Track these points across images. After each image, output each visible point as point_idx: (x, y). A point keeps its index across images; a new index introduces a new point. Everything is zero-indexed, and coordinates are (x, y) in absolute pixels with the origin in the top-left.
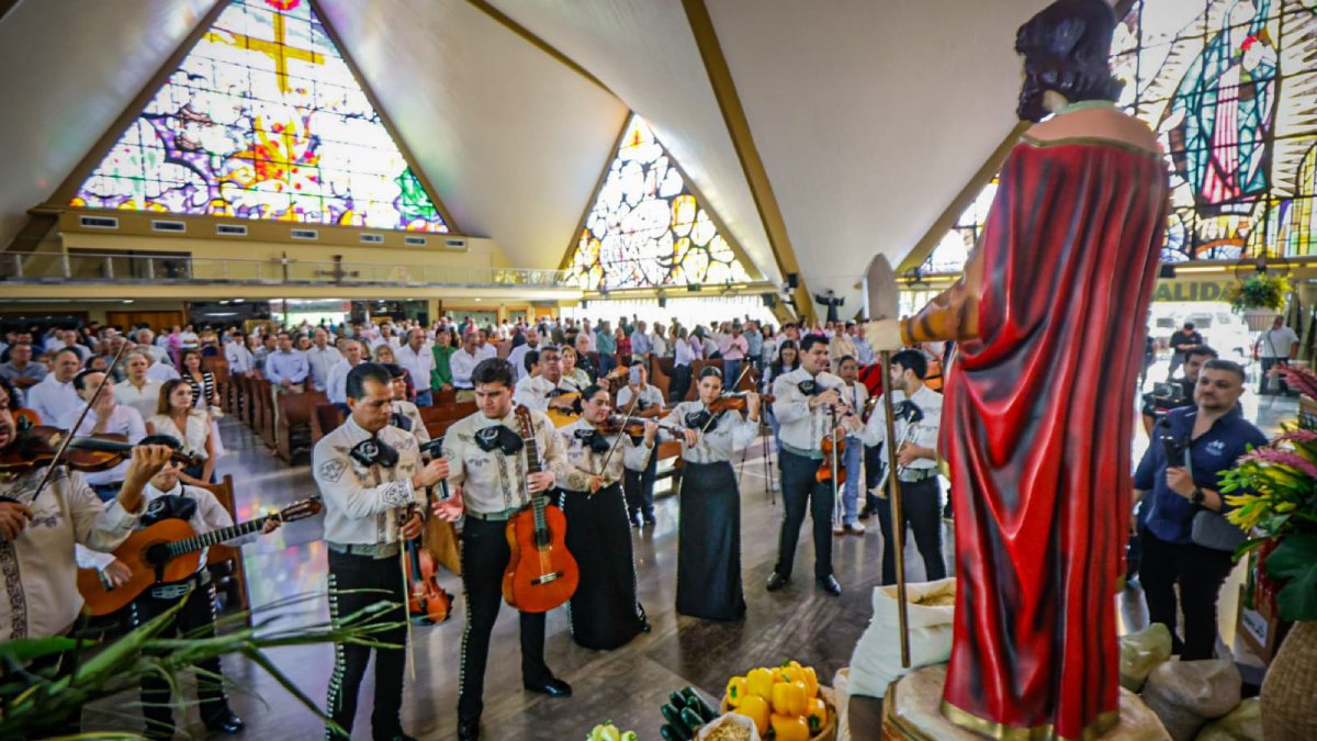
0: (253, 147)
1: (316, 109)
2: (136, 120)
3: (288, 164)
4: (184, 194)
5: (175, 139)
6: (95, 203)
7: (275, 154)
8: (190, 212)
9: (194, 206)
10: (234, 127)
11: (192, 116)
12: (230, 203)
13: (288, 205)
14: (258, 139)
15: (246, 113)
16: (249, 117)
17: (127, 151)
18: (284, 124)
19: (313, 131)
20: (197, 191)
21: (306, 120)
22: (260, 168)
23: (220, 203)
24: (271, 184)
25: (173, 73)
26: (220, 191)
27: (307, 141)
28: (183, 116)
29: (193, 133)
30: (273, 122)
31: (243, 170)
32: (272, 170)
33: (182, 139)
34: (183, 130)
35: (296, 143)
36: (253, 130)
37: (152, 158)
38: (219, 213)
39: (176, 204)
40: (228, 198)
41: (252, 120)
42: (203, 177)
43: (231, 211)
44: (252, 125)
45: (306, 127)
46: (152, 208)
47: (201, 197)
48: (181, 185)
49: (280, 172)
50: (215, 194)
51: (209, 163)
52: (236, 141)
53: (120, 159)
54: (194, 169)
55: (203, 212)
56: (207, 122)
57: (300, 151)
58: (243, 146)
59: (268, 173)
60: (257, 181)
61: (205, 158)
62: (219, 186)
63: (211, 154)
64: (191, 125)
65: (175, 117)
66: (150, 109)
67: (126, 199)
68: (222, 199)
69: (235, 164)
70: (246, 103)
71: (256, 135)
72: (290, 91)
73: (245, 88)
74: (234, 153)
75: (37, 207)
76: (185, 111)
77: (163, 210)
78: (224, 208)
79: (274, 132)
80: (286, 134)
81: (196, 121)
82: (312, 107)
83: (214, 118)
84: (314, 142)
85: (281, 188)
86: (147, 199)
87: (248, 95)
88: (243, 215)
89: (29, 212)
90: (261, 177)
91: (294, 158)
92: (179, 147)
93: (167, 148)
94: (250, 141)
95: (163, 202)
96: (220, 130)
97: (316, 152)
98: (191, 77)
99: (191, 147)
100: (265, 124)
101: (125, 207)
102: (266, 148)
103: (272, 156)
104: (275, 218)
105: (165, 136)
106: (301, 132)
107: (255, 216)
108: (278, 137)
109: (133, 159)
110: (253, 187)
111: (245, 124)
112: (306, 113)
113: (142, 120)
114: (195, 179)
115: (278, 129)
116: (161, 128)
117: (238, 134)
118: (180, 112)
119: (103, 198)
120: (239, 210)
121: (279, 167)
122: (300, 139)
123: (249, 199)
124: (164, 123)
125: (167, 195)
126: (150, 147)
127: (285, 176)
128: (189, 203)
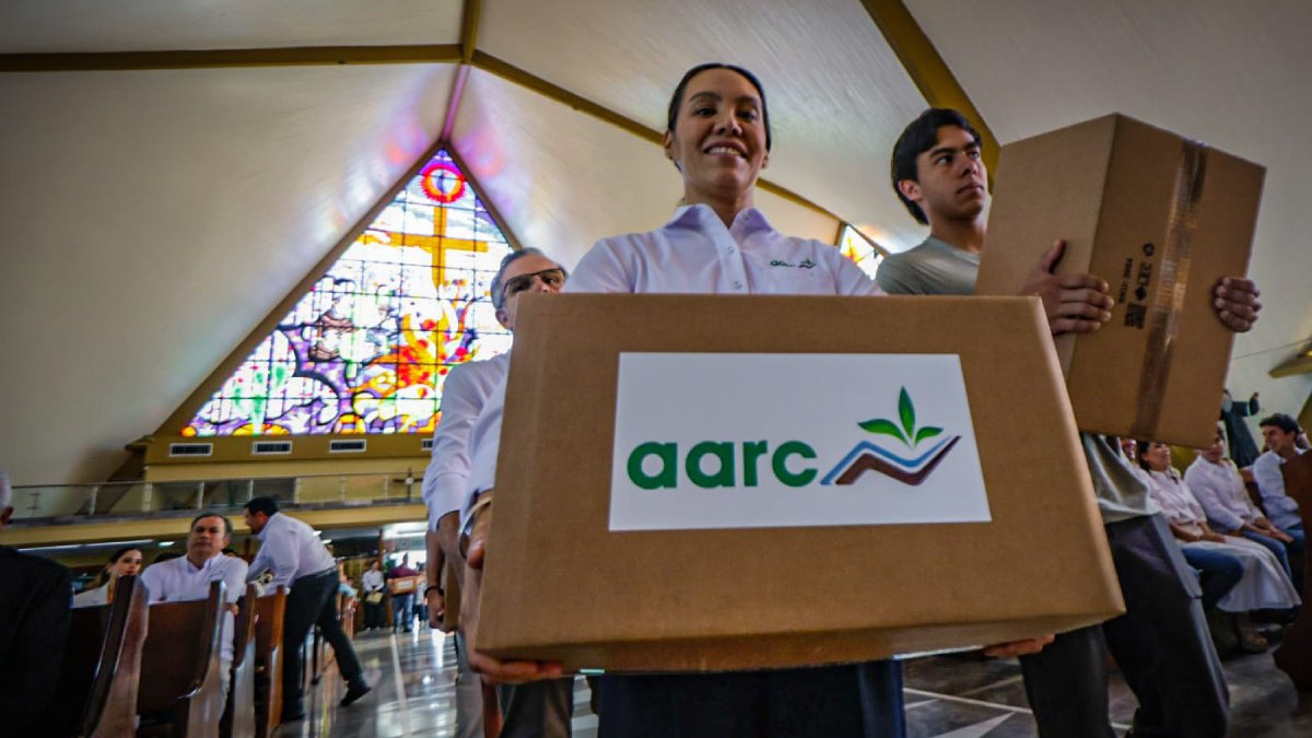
0: (396, 350)
1: (474, 300)
2: (271, 333)
3: (436, 365)
4: (310, 412)
5: (309, 350)
6: (207, 431)
7: (421, 355)
8: (313, 432)
9: (319, 424)
10: (379, 329)
11: (333, 322)
12: (362, 417)
13: (432, 414)
14: (404, 340)
15: (394, 313)
16: (396, 317)
17: (255, 368)
18: (435, 320)
19: (469, 324)
20: (326, 406)
21: (461, 314)
22: (403, 374)
23: (350, 418)
24: (414, 390)
25: (320, 280)
26: (352, 404)
27: (461, 336)
28: (321, 325)
29: (331, 341)
30: (422, 320)
31: (382, 377)
32: (416, 373)
33: (317, 349)
34: (320, 339)
35: (448, 339)
36: (399, 331)
37: (280, 373)
38: (348, 430)
39: (298, 424)
40: (360, 411)
41: (399, 320)
42: (335, 389)
43: (361, 427)
44: (398, 325)
45: (461, 321)
46: (269, 431)
47: (328, 414)
48: (307, 401)
49: (426, 375)
50: (347, 408)
51: (345, 373)
52: (378, 344)
53: (246, 379)
54: (325, 381)
55: (328, 431)
56: (348, 327)
57: (450, 349)
58: (385, 350)
59: (412, 377)
60: (397, 387)
61: (340, 367)
62: (352, 400)
63: (347, 362)
64: (331, 333)
65: (312, 325)
66: (287, 321)
67: (243, 423)
68: (354, 413)
69: (376, 370)
70: (395, 302)
71: (402, 336)
72: (446, 284)
73: (395, 286)
74: (374, 359)
75: (140, 441)
76: (326, 319)
77: (282, 431)
78: (354, 423)
79: (423, 330)
80: (437, 331)
81: (335, 327)
82: (470, 298)
83: (356, 323)
84: (469, 336)
85: (425, 393)
86: (267, 421)
87: (398, 293)
88: (375, 430)
89: (128, 447)
90: (402, 383)
91: (443, 357)
92: (312, 358)
93: (299, 362)
94: (393, 343)
95: (285, 423)
96: (361, 335)
97: (471, 348)
98: (337, 282)
99: (326, 357)
100: (415, 324)
101: (240, 432)
102: (412, 349)
103: (418, 358)
104: (413, 430)
105: (299, 347)
106: (454, 326)
107: (389, 430)
108: (428, 336)
109: (259, 376)
110: (391, 395)
111: (391, 325)
112: (461, 305)
113: (278, 334)
114: (326, 393)
115: (429, 326)
116: (296, 339)
117: (382, 337)
118: (320, 319)
119: (217, 425)
120: (372, 425)
121: (425, 368)
122: (452, 335)
123: (385, 411)
124: (301, 334)
125: (290, 415)
126: (280, 361)
127: (431, 379)
128: (314, 422)
